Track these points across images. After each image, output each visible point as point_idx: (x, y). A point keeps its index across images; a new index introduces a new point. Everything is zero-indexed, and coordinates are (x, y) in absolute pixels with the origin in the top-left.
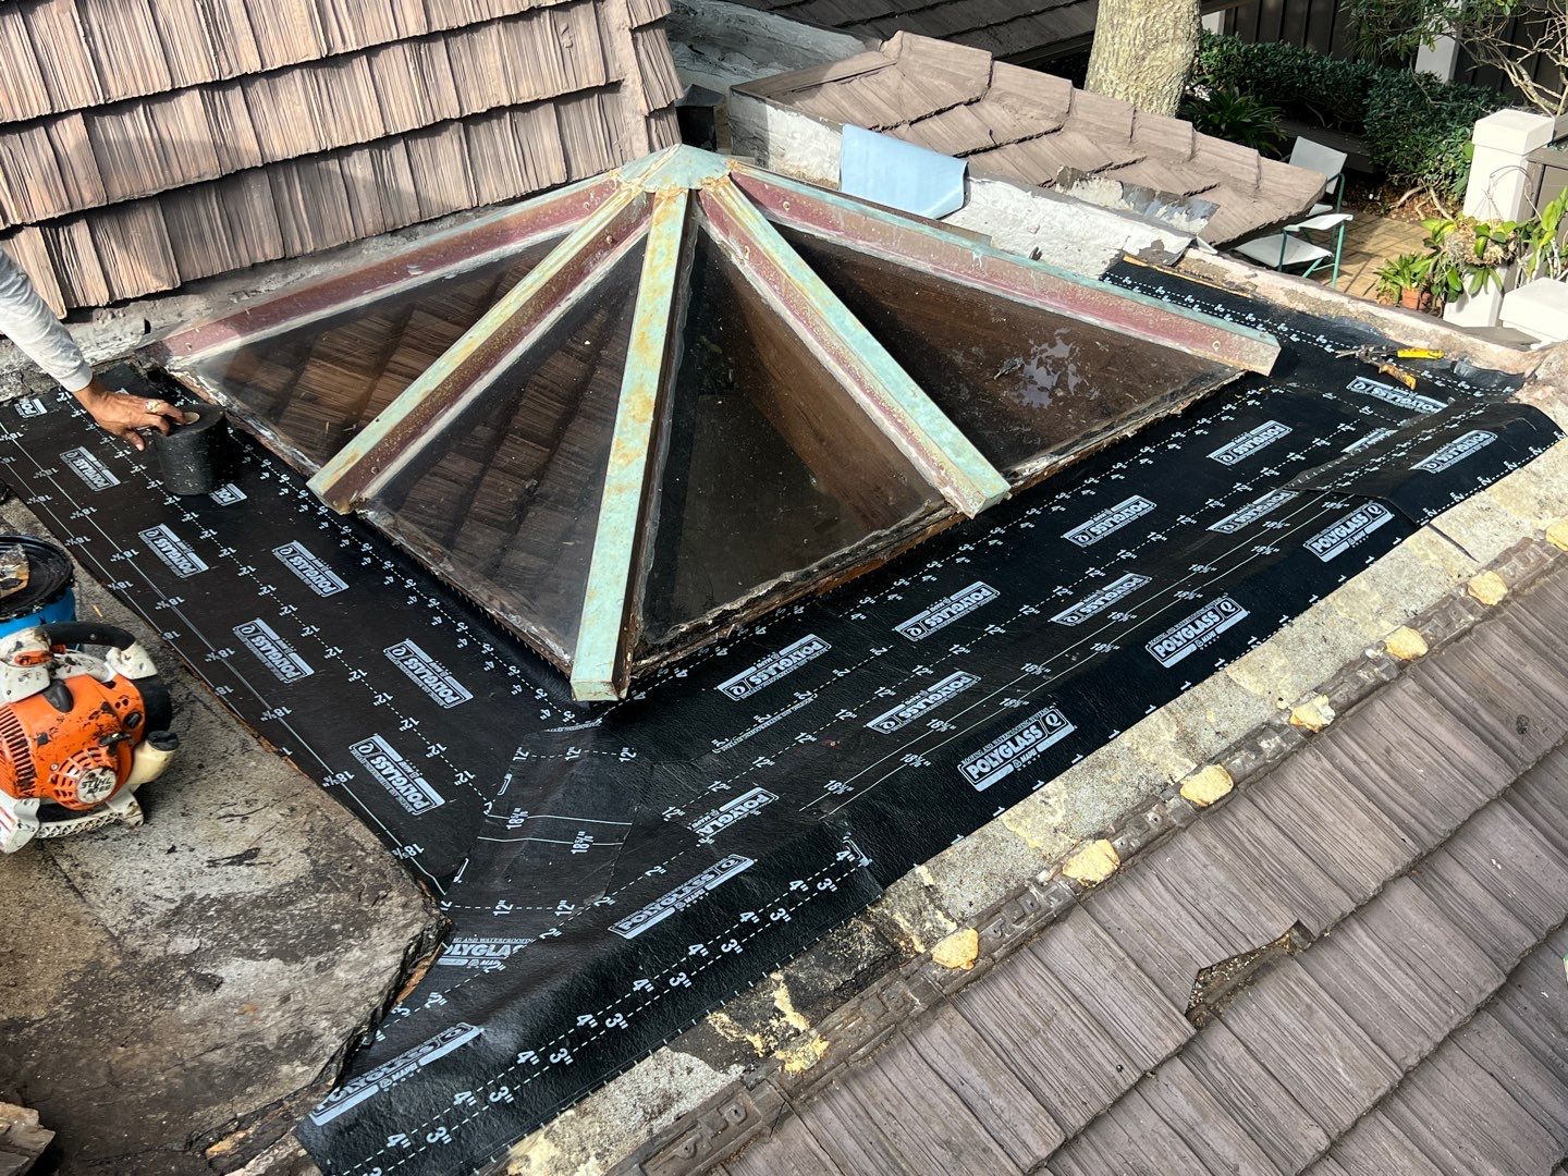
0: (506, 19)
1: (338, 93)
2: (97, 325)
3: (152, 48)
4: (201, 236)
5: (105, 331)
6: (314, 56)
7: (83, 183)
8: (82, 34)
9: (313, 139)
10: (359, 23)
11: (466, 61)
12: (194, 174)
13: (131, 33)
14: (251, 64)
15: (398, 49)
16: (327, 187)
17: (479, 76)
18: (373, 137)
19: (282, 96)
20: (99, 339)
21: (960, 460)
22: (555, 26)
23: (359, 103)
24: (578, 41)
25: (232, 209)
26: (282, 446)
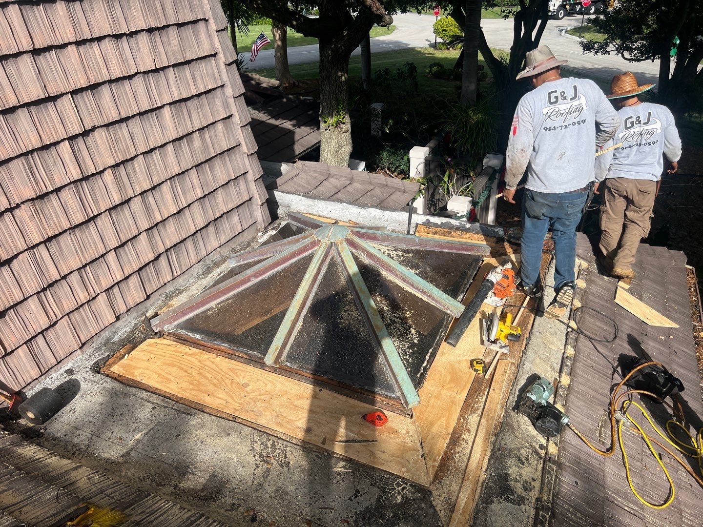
0: (223, 185)
1: (182, 222)
2: (124, 319)
3: (131, 222)
4: (149, 280)
5: (126, 321)
6: (176, 212)
7: (116, 273)
8: (112, 223)
9: (177, 238)
10: (185, 198)
11: (213, 202)
12: (147, 260)
13: (125, 218)
14: (159, 219)
15: (196, 202)
16: (181, 252)
17: (217, 205)
18: (193, 232)
19: (167, 227)
20: (125, 324)
21: (451, 303)
22: (234, 184)
23: (188, 223)
24: (241, 187)
25: (157, 268)
26: (235, 348)
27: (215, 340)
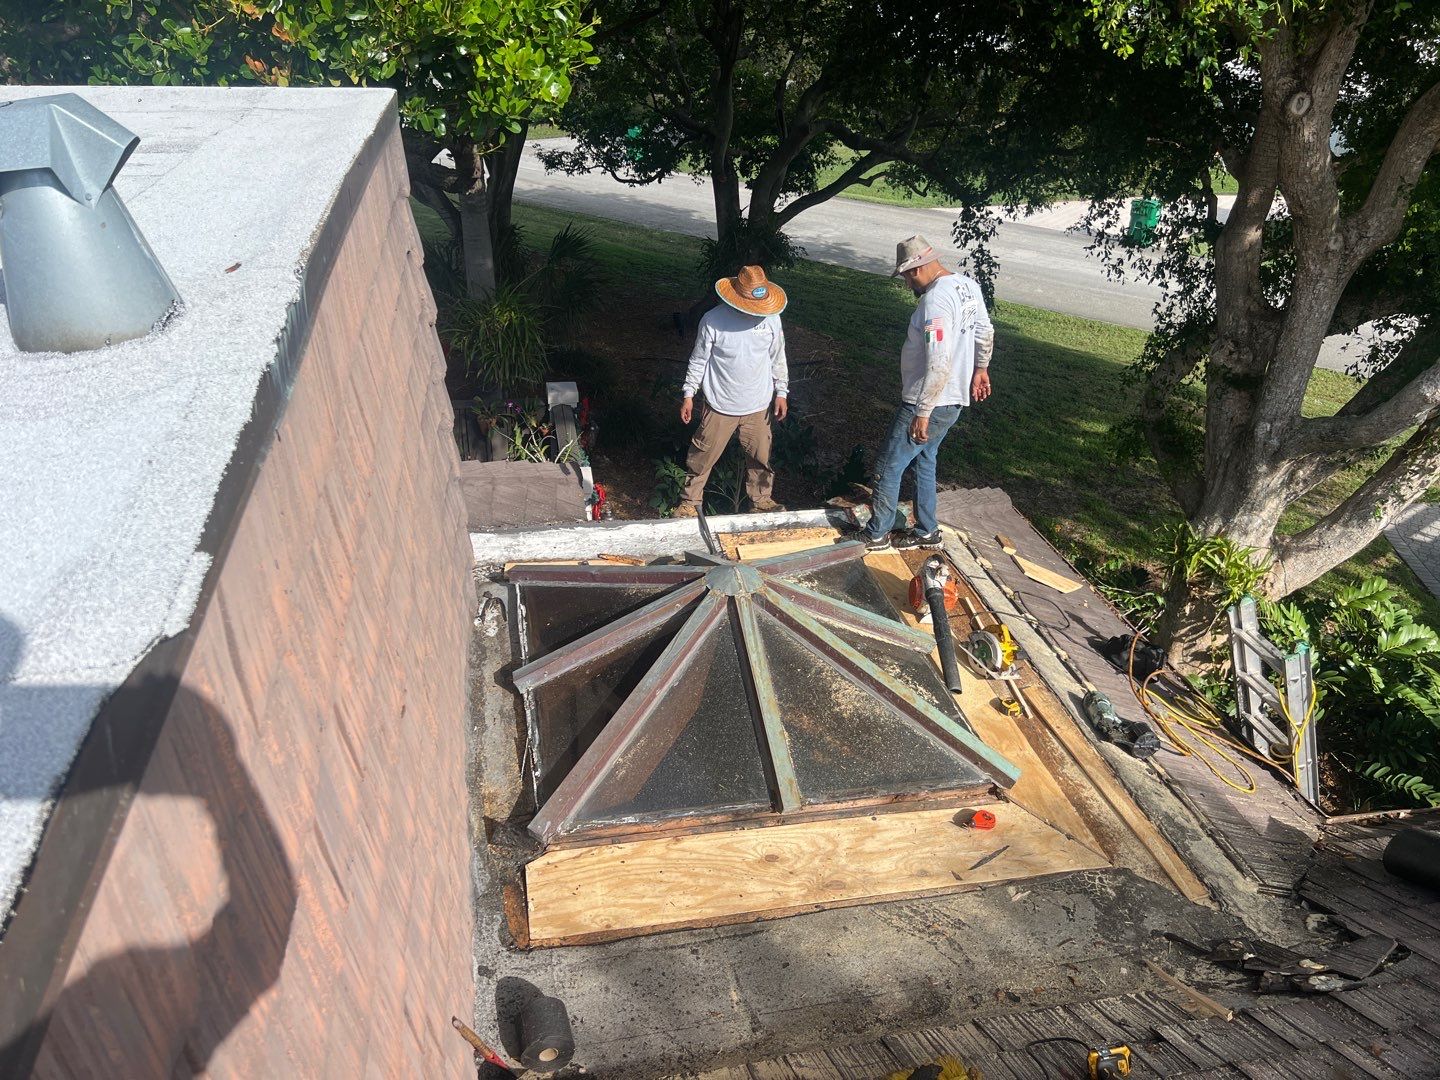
26: (710, 811)
27: (666, 813)
